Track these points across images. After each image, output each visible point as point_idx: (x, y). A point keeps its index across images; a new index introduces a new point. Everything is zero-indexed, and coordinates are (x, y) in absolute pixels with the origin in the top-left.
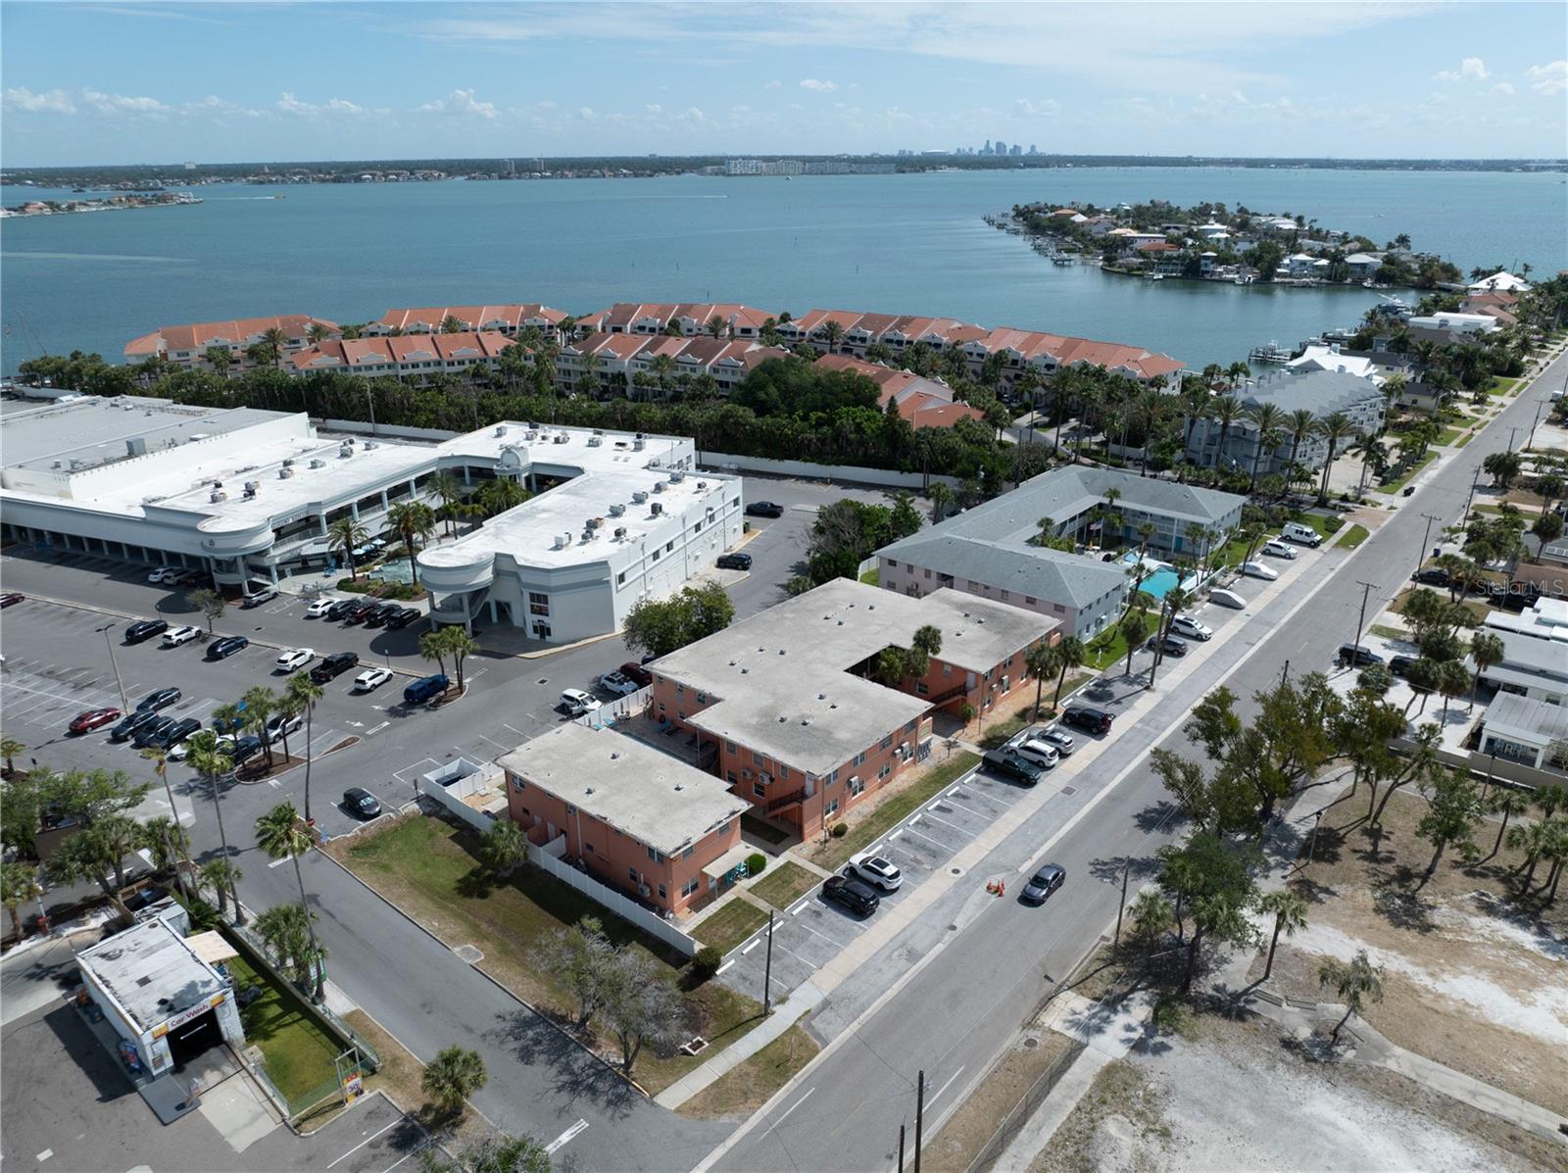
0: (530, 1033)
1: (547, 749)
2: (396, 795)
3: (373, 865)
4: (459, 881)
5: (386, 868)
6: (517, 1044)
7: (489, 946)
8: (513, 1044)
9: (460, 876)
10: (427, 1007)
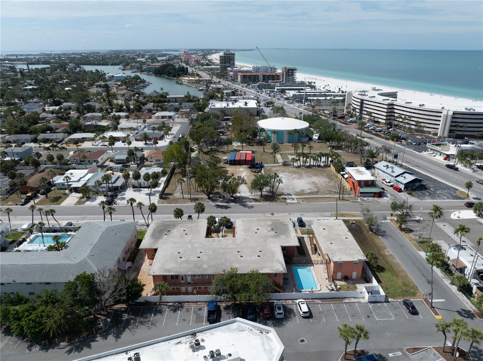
0: (382, 234)
1: (348, 255)
2: (395, 308)
3: (408, 286)
4: (383, 272)
5: (405, 284)
6: (385, 233)
7: (382, 253)
8: (386, 234)
9: (383, 273)
10: (401, 246)
